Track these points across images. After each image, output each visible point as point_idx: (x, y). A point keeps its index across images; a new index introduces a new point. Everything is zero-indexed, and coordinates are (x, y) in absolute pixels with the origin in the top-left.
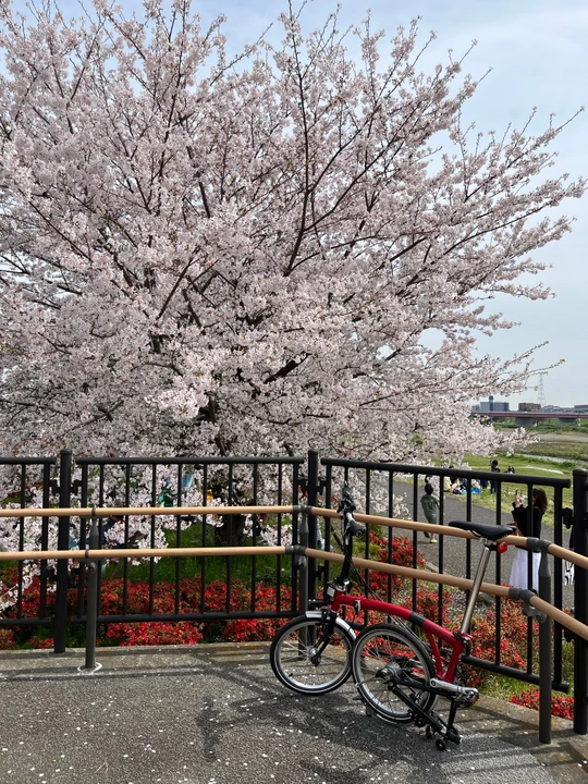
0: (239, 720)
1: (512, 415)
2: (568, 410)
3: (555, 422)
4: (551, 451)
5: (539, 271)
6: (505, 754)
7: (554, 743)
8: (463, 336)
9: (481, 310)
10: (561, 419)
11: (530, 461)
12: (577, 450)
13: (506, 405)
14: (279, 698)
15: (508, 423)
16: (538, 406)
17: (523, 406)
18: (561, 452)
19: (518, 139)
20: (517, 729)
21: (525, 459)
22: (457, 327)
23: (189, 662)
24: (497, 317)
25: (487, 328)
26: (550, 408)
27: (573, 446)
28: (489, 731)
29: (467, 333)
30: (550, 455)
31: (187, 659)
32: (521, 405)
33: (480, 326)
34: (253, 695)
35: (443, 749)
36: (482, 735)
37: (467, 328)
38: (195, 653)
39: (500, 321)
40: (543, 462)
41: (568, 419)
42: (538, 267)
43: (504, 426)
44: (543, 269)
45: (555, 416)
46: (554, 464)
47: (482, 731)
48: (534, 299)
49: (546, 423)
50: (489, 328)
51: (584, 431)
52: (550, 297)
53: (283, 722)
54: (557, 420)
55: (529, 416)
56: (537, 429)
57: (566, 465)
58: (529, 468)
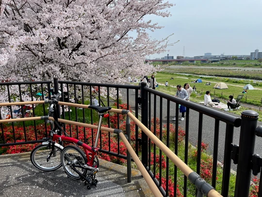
0: (16, 184)
1: (174, 60)
2: (192, 58)
3: (188, 62)
4: (186, 72)
6: (112, 189)
7: (132, 182)
8: (143, 31)
9: (150, 22)
10: (190, 61)
11: (179, 75)
12: (193, 71)
13: (173, 57)
14: (37, 173)
15: (173, 63)
16: (183, 57)
18: (188, 72)
20: (122, 177)
21: (177, 75)
22: (140, 28)
23: (9, 161)
24: (156, 24)
25: (152, 29)
26: (187, 57)
28: (111, 179)
29: (145, 31)
30: (185, 73)
31: (8, 160)
32: (177, 57)
33: (150, 28)
34: (27, 173)
35: (89, 189)
36: (108, 181)
37: (144, 29)
38: (13, 157)
39: (157, 26)
40: (182, 75)
41: (192, 61)
42: (171, 5)
44: (172, 6)
45: (188, 60)
47: (108, 179)
48: (164, 17)
49: (185, 63)
50: (153, 29)
51: (196, 65)
52: (170, 16)
53: (33, 183)
55: (180, 61)
56: (182, 65)
57: (189, 76)
58: (178, 77)
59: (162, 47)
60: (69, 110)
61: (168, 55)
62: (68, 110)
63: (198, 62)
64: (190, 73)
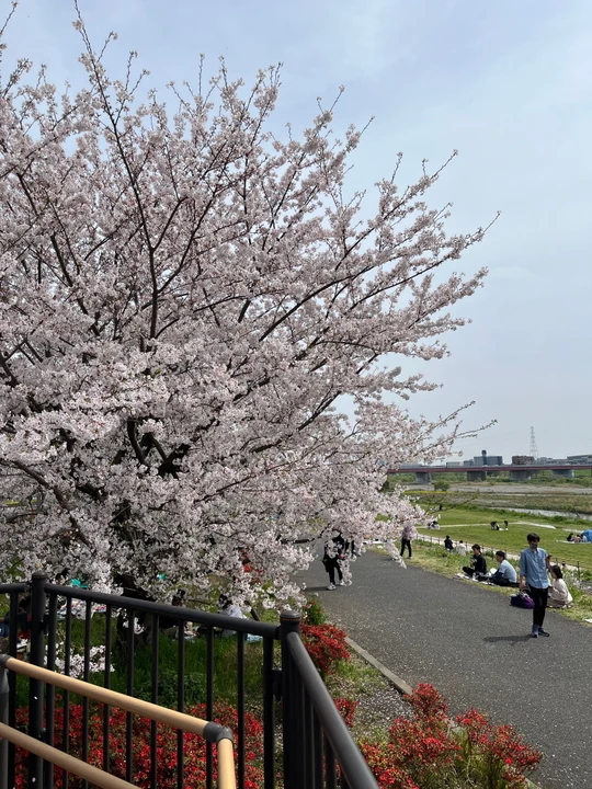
1: (506, 468)
2: (561, 461)
3: (549, 474)
4: (545, 504)
5: (457, 326)
9: (397, 372)
10: (554, 470)
11: (522, 516)
12: (571, 502)
13: (499, 459)
15: (503, 477)
16: (532, 459)
17: (516, 460)
18: (554, 505)
19: (389, 188)
21: (516, 514)
24: (416, 379)
25: (405, 391)
26: (543, 460)
27: (567, 498)
32: (514, 458)
33: (398, 389)
39: (420, 383)
40: (534, 517)
41: (561, 470)
42: (457, 323)
43: (498, 481)
44: (462, 324)
45: (548, 468)
46: (546, 518)
48: (427, 359)
49: (539, 475)
50: (407, 391)
51: (577, 482)
52: (445, 355)
54: (551, 473)
55: (523, 470)
56: (532, 482)
57: (557, 520)
58: (521, 523)
59: (441, 442)
60: (107, 667)
61: (484, 452)
62: (103, 666)
63: (583, 472)
64: (559, 509)
